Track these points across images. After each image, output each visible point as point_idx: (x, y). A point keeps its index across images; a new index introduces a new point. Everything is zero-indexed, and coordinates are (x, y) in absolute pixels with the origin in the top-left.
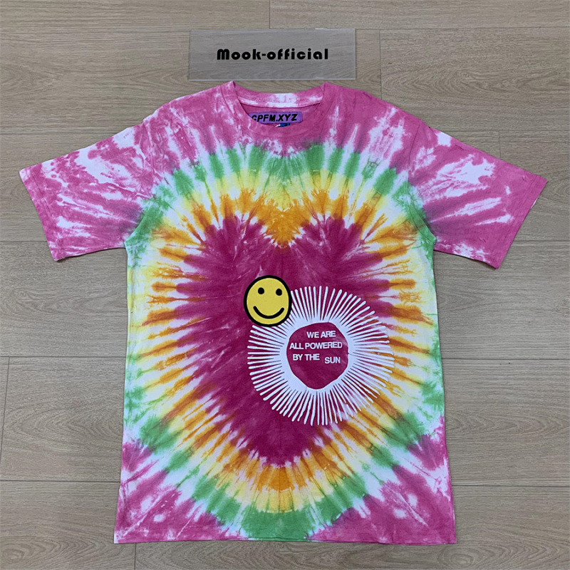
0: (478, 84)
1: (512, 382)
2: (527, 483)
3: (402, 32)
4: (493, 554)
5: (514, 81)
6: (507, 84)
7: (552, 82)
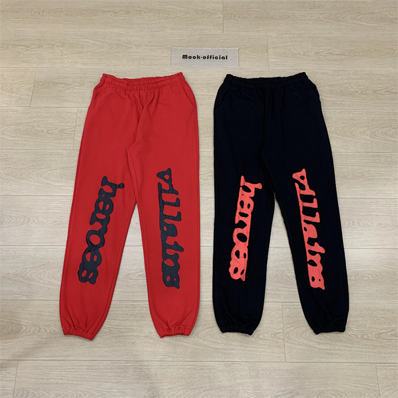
0: (356, 92)
1: (379, 208)
2: (389, 247)
3: (324, 71)
4: (378, 276)
5: (371, 91)
6: (368, 92)
7: (387, 91)
